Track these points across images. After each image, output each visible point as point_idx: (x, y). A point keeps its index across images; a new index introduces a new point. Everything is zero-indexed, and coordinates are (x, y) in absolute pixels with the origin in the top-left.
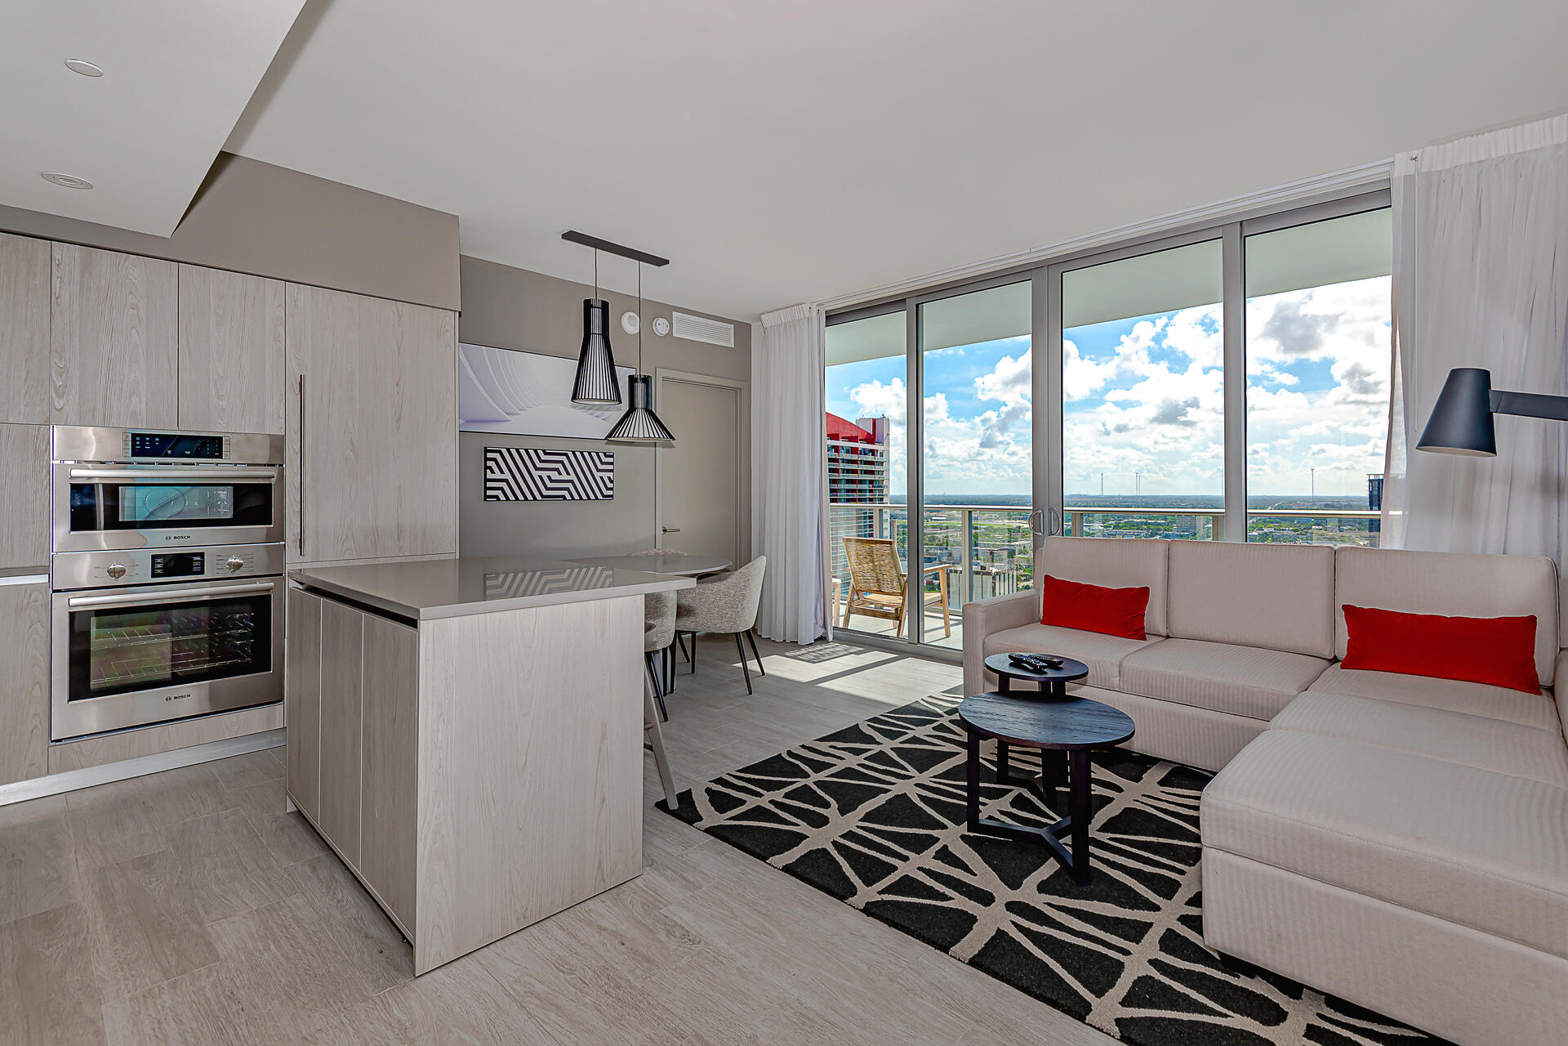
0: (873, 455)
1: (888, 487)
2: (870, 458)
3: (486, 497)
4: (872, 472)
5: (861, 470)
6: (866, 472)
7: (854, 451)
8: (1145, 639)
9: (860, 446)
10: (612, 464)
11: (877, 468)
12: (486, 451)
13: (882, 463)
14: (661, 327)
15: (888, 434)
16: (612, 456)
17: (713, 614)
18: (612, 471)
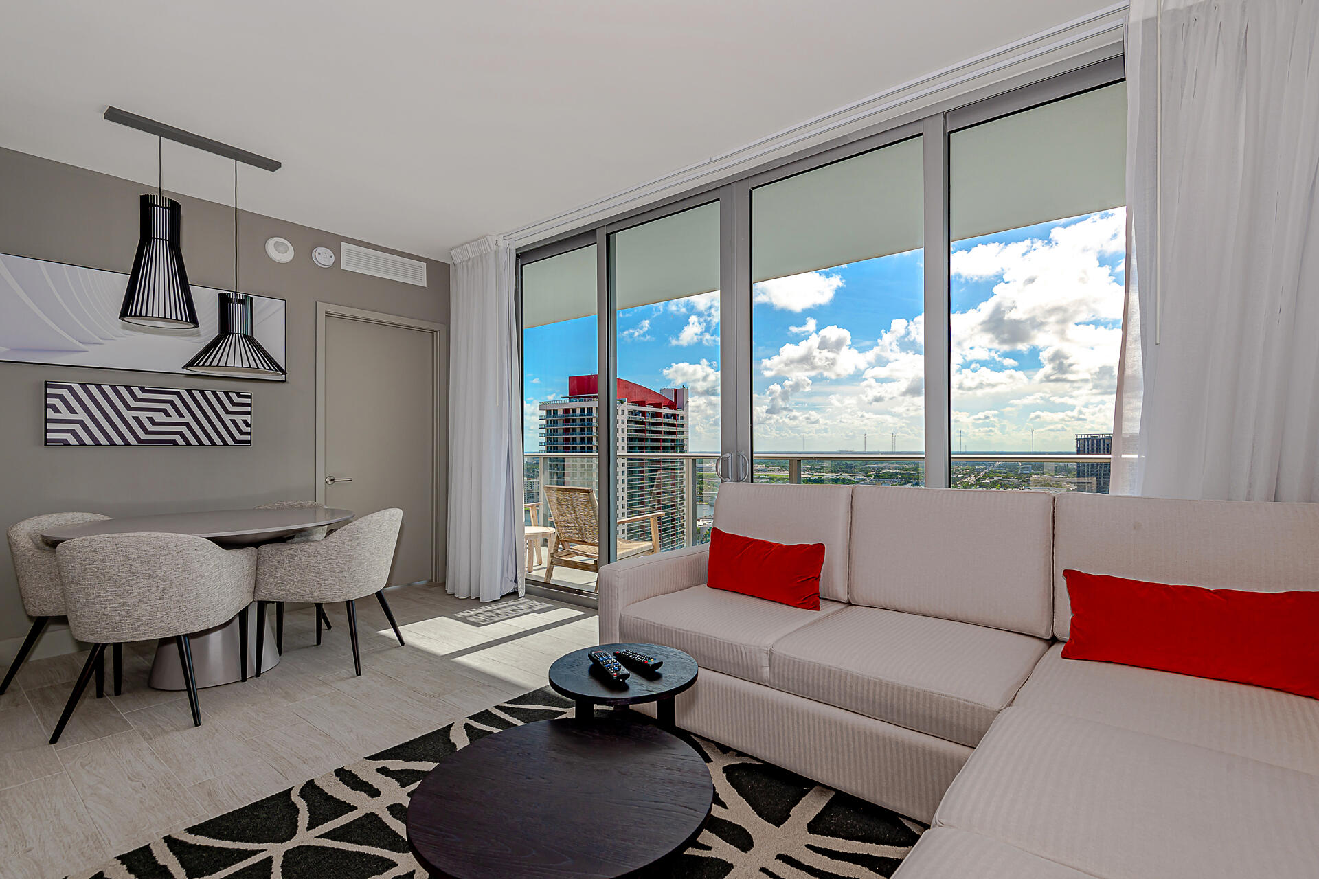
0: (675, 418)
1: (687, 445)
2: (672, 421)
3: (46, 441)
4: (674, 433)
5: (665, 431)
6: (669, 433)
7: (659, 415)
8: (818, 608)
9: (664, 411)
10: (249, 405)
11: (679, 429)
12: (46, 386)
13: (682, 426)
14: (323, 257)
15: (688, 402)
16: (249, 397)
17: (307, 580)
18: (249, 413)
